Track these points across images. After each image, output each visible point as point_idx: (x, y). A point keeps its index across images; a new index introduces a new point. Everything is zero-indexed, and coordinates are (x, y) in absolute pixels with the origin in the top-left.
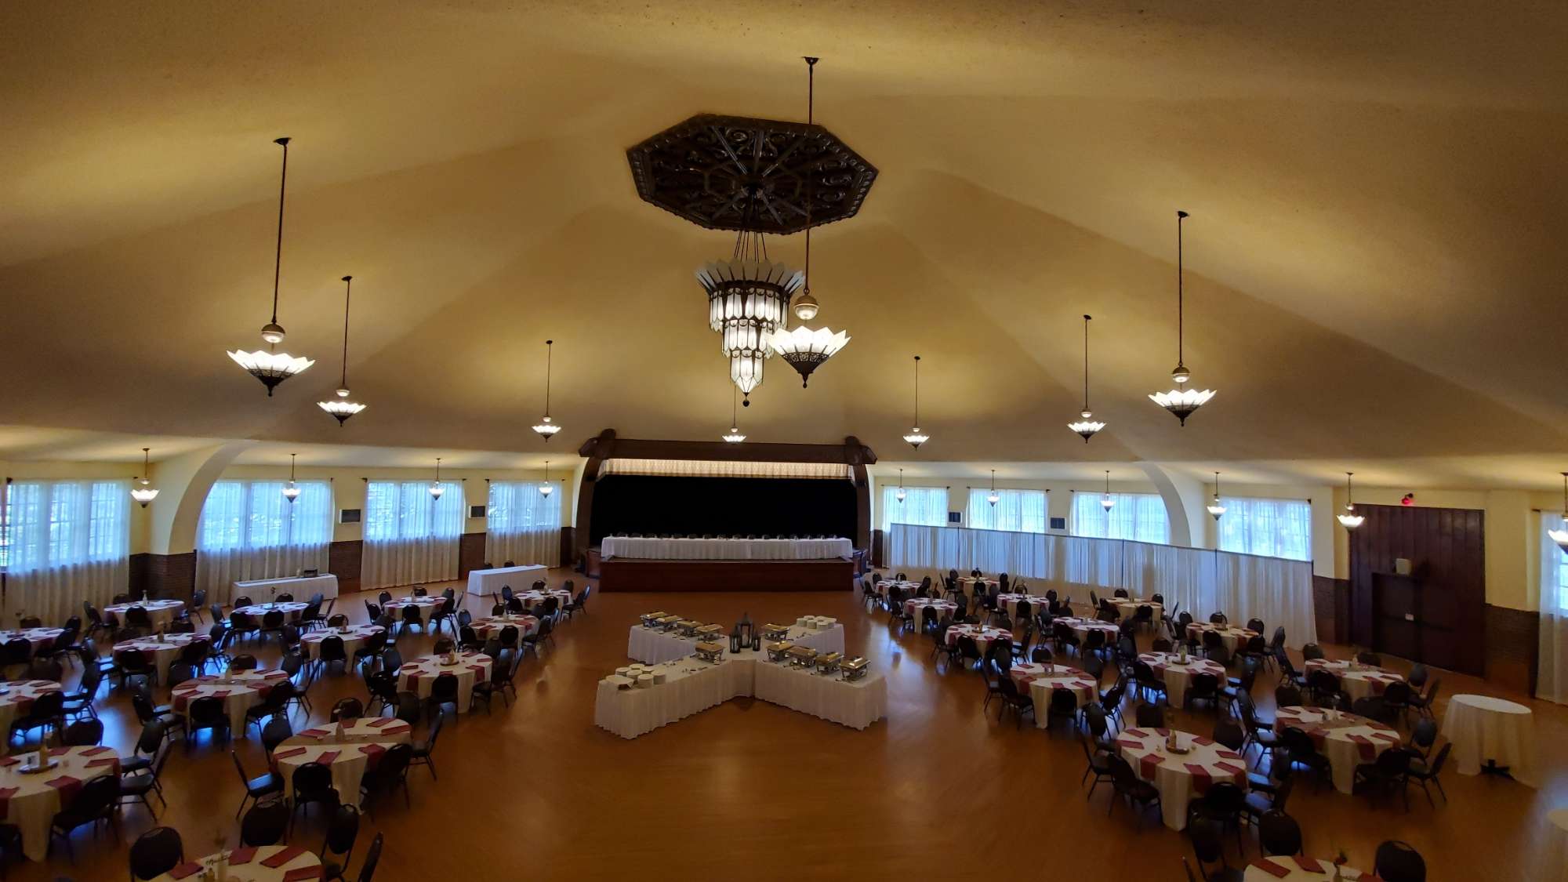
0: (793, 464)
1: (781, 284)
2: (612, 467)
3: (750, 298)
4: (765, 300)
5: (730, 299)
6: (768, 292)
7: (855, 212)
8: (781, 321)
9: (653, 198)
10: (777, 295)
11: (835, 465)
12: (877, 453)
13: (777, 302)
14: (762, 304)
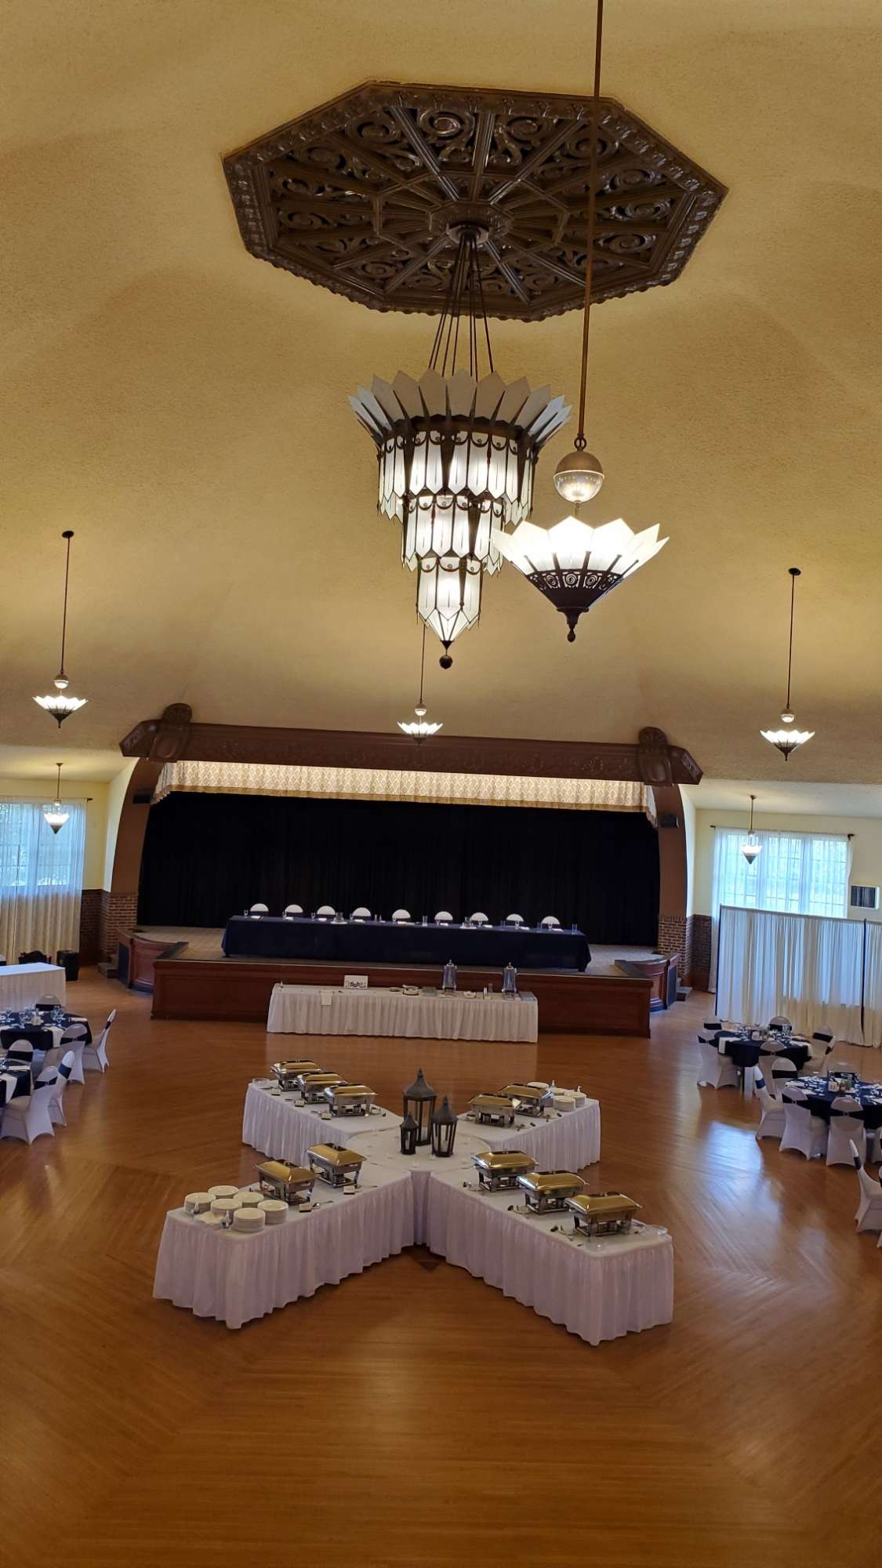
0: (532, 780)
1: (522, 422)
2: (182, 778)
3: (460, 451)
4: (489, 455)
5: (419, 452)
6: (496, 439)
7: (675, 274)
8: (519, 499)
9: (270, 251)
10: (513, 444)
11: (617, 783)
12: (702, 763)
13: (513, 460)
14: (483, 465)
